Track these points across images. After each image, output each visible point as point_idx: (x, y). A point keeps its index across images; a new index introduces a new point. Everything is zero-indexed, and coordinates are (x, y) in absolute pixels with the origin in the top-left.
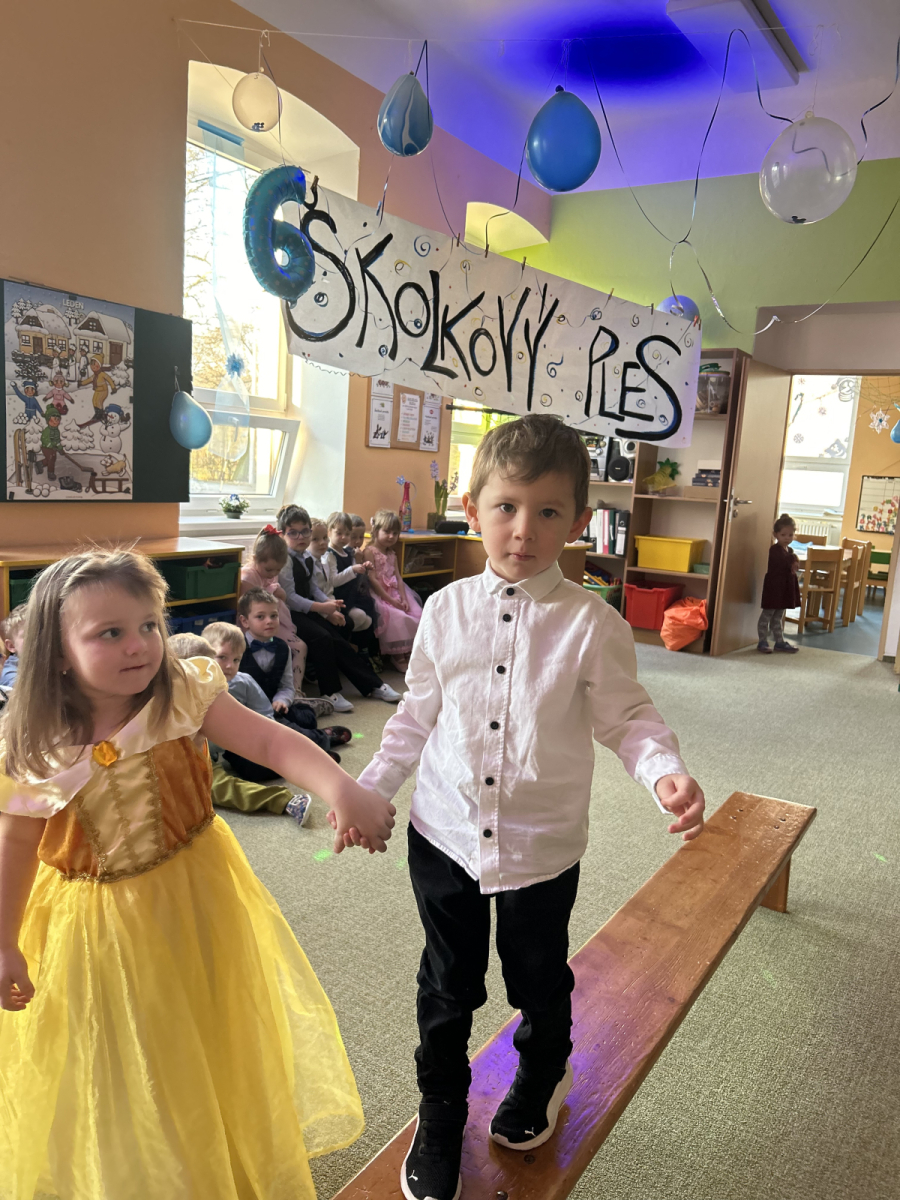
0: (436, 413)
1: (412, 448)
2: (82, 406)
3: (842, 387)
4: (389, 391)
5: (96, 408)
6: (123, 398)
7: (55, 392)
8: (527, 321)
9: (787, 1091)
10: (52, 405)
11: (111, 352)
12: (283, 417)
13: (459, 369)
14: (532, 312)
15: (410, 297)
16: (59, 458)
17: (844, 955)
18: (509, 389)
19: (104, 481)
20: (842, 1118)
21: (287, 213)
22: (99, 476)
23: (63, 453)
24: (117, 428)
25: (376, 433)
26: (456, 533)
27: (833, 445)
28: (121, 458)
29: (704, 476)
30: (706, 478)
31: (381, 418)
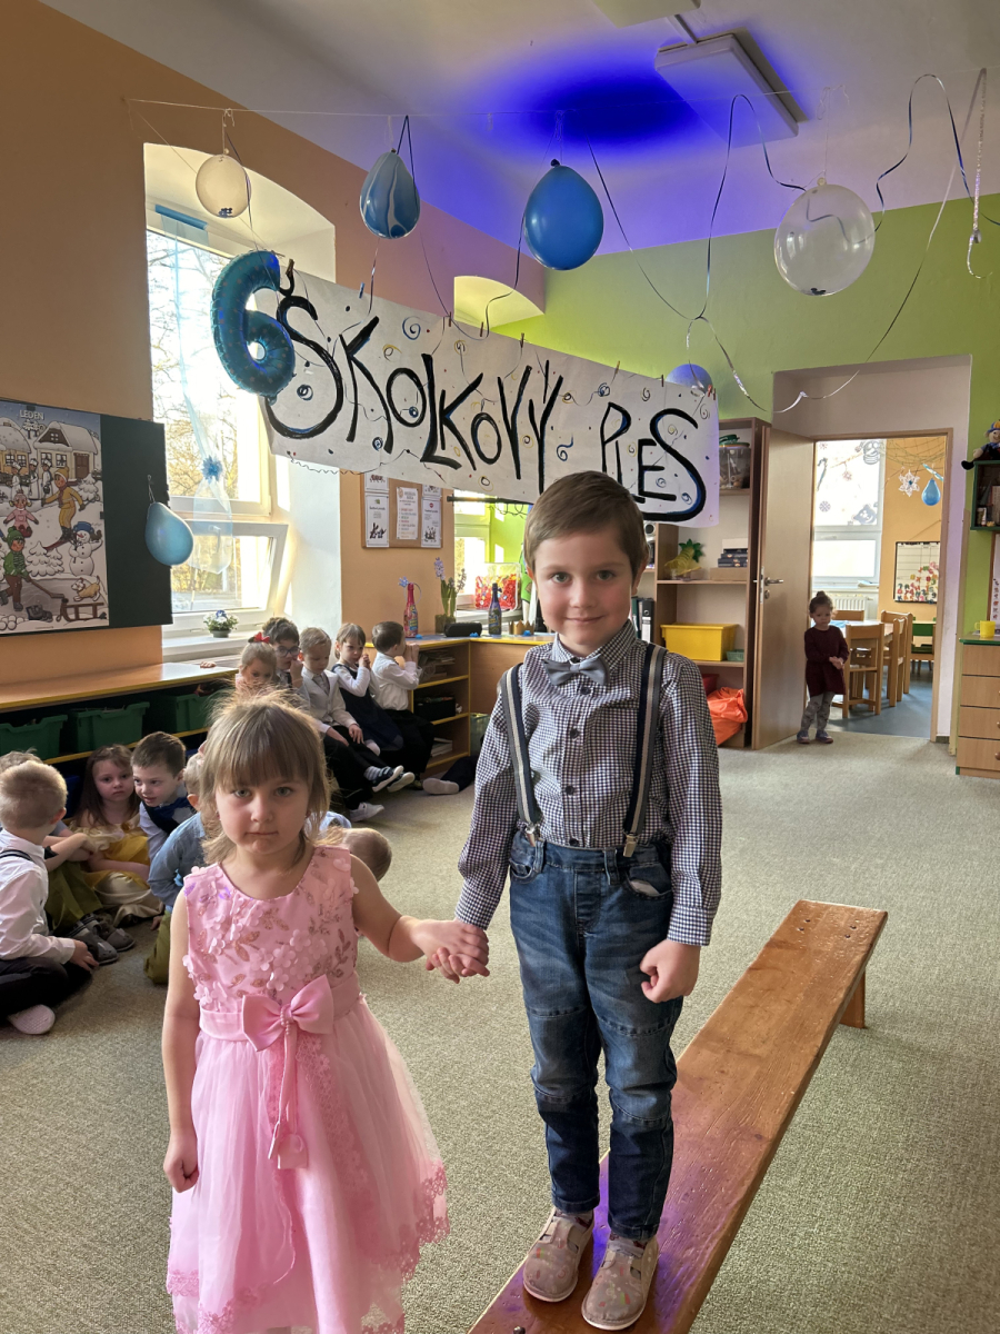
0: (437, 506)
1: (413, 546)
2: (47, 525)
3: (866, 449)
4: (383, 486)
5: (63, 528)
6: (93, 515)
7: (17, 513)
8: (531, 402)
9: (886, 1224)
10: (14, 528)
11: (77, 465)
12: (269, 523)
13: (462, 459)
14: (535, 392)
15: (403, 385)
16: (25, 585)
17: (929, 1069)
18: (519, 477)
19: (76, 608)
20: (947, 1248)
21: (260, 302)
22: (71, 602)
23: (29, 580)
24: (88, 547)
25: (372, 533)
26: (468, 635)
27: (861, 512)
28: (93, 580)
29: (730, 556)
30: (733, 558)
31: (377, 516)
